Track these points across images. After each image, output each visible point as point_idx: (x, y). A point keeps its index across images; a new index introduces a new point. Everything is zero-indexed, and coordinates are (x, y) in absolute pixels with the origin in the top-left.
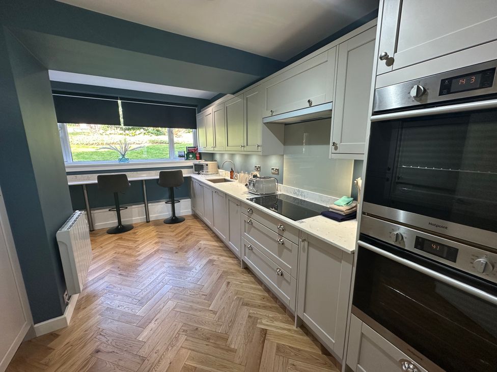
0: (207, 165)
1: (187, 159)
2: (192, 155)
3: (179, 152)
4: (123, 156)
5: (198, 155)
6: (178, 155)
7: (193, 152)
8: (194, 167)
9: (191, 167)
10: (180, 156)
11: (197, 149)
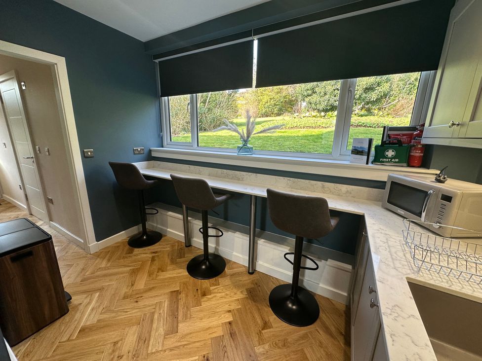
0: (448, 198)
1: (376, 160)
2: (394, 149)
3: (354, 139)
4: (246, 142)
5: (417, 154)
6: (350, 148)
7: (400, 143)
8: (388, 186)
9: (380, 185)
10: (356, 152)
11: (420, 135)
